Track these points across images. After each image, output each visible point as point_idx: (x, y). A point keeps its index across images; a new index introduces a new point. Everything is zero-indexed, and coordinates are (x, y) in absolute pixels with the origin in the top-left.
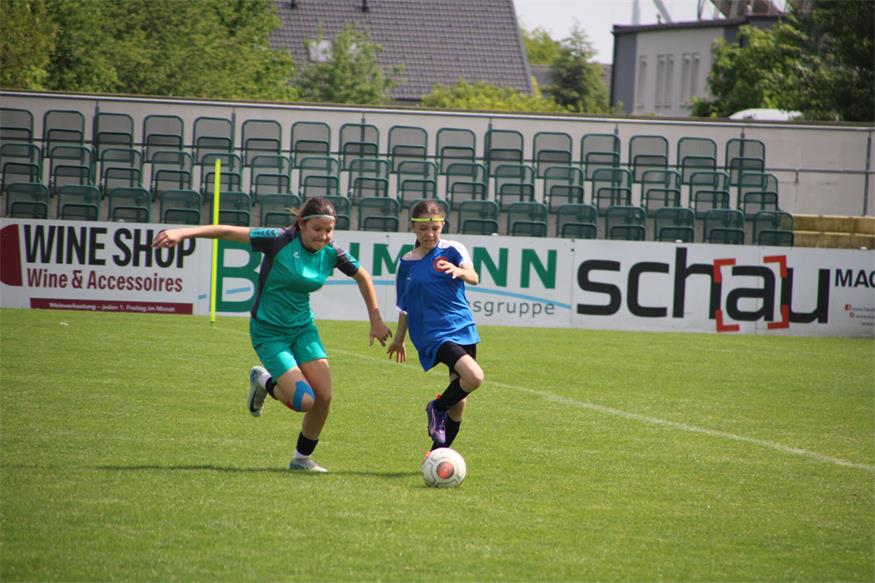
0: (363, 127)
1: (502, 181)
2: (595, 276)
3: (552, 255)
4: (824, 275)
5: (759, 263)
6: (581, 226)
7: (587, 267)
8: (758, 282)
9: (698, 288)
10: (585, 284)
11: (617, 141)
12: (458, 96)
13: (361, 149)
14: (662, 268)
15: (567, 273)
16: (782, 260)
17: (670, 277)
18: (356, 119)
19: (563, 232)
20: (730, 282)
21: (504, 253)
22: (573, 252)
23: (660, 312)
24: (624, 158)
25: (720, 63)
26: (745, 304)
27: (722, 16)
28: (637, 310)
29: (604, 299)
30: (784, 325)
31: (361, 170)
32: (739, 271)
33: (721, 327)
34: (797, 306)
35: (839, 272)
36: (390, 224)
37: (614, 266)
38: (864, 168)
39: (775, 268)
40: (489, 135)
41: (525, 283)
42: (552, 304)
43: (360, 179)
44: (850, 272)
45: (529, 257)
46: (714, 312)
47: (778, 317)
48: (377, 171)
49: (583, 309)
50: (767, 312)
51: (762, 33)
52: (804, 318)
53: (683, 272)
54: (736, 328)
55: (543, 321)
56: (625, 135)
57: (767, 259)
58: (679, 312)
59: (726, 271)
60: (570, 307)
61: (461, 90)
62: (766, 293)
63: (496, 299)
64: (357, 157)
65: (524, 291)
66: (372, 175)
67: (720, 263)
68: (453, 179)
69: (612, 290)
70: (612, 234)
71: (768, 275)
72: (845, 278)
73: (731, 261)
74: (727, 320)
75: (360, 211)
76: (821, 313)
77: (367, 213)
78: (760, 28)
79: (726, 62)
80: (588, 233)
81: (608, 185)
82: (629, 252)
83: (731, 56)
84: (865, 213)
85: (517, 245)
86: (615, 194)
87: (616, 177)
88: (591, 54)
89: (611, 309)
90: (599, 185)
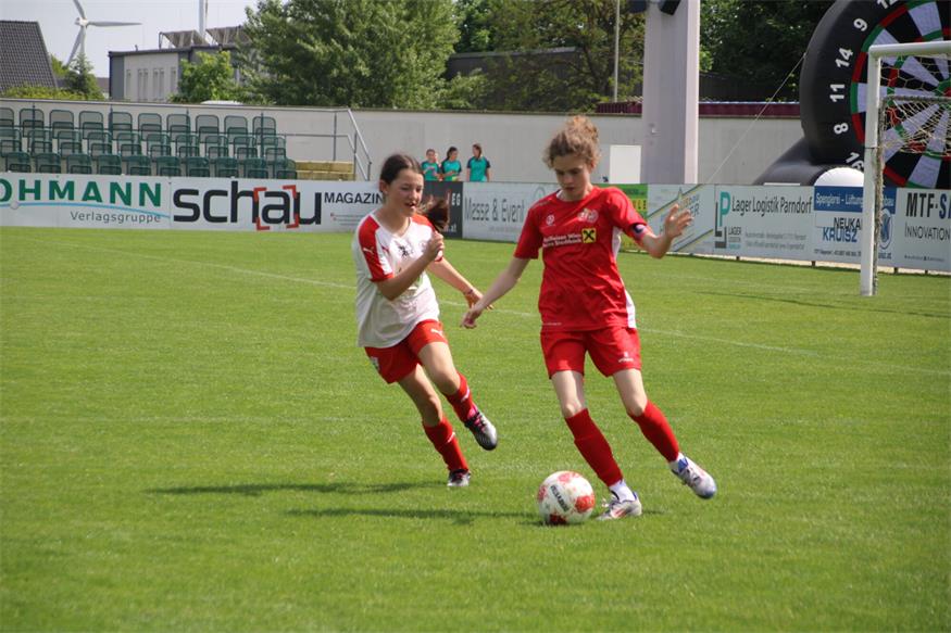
0: (34, 111)
1: (121, 143)
2: (184, 199)
3: (158, 187)
4: (318, 196)
5: (280, 190)
6: (171, 169)
7: (178, 194)
8: (280, 201)
9: (245, 204)
10: (178, 203)
11: (188, 118)
12: (25, 93)
13: (34, 124)
14: (224, 193)
15: (167, 197)
16: (293, 187)
17: (228, 199)
18: (30, 106)
19: (161, 173)
20: (264, 201)
21: (129, 186)
22: (170, 185)
23: (223, 220)
24: (193, 128)
25: (185, 74)
26: (273, 214)
27: (174, 47)
28: (209, 218)
29: (190, 212)
30: (296, 226)
31: (34, 137)
32: (269, 194)
33: (259, 228)
34: (303, 215)
35: (327, 194)
36: (55, 169)
37: (195, 193)
38: (333, 133)
39: (290, 192)
40: (111, 115)
41: (142, 203)
42: (159, 216)
43: (34, 143)
44: (333, 194)
45: (144, 187)
46: (255, 219)
47: (292, 221)
48: (44, 137)
49: (177, 218)
50: (286, 218)
51: (209, 56)
52: (308, 222)
53: (236, 195)
54: (268, 228)
55: (153, 225)
56: (193, 114)
57: (285, 188)
58: (234, 219)
59: (261, 194)
60: (169, 217)
61: (26, 89)
62: (285, 207)
63: (124, 213)
64: (30, 129)
65: (142, 208)
66: (41, 140)
67: (257, 190)
68: (92, 142)
69: (194, 207)
70: (191, 174)
71: (285, 196)
72: (330, 198)
73: (264, 189)
74: (263, 223)
75: (36, 162)
76: (317, 219)
77: (41, 162)
78: (209, 53)
79: (188, 73)
80: (176, 173)
81: (184, 144)
82: (204, 184)
83: (192, 70)
84: (334, 159)
85: (136, 181)
86: (188, 150)
87: (188, 139)
88: (90, 69)
89: (195, 218)
90: (180, 144)
